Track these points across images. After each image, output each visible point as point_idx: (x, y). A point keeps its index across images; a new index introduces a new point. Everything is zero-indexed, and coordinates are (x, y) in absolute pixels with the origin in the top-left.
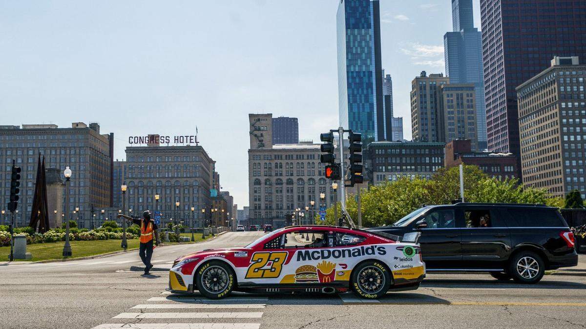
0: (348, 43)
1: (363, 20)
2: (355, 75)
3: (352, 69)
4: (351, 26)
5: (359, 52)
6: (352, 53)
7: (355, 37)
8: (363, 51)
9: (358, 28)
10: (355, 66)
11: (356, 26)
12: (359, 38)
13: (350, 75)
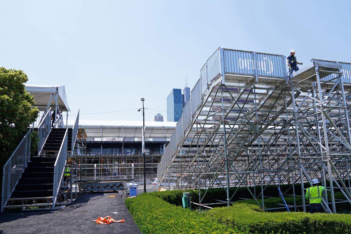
0: (175, 108)
1: (179, 101)
2: (177, 118)
3: (176, 117)
4: (176, 102)
5: (178, 111)
6: (176, 112)
7: (177, 106)
8: (179, 111)
9: (178, 103)
10: (177, 116)
11: (177, 103)
12: (178, 106)
13: (175, 118)
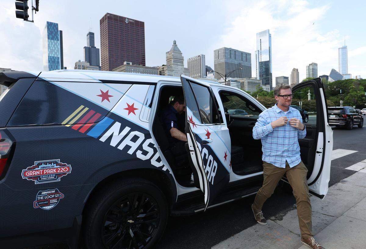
0: (49, 45)
1: (55, 37)
2: (52, 58)
4: (50, 39)
5: (54, 49)
6: (50, 49)
10: (52, 54)
11: (52, 39)
12: (53, 44)
13: (50, 57)
